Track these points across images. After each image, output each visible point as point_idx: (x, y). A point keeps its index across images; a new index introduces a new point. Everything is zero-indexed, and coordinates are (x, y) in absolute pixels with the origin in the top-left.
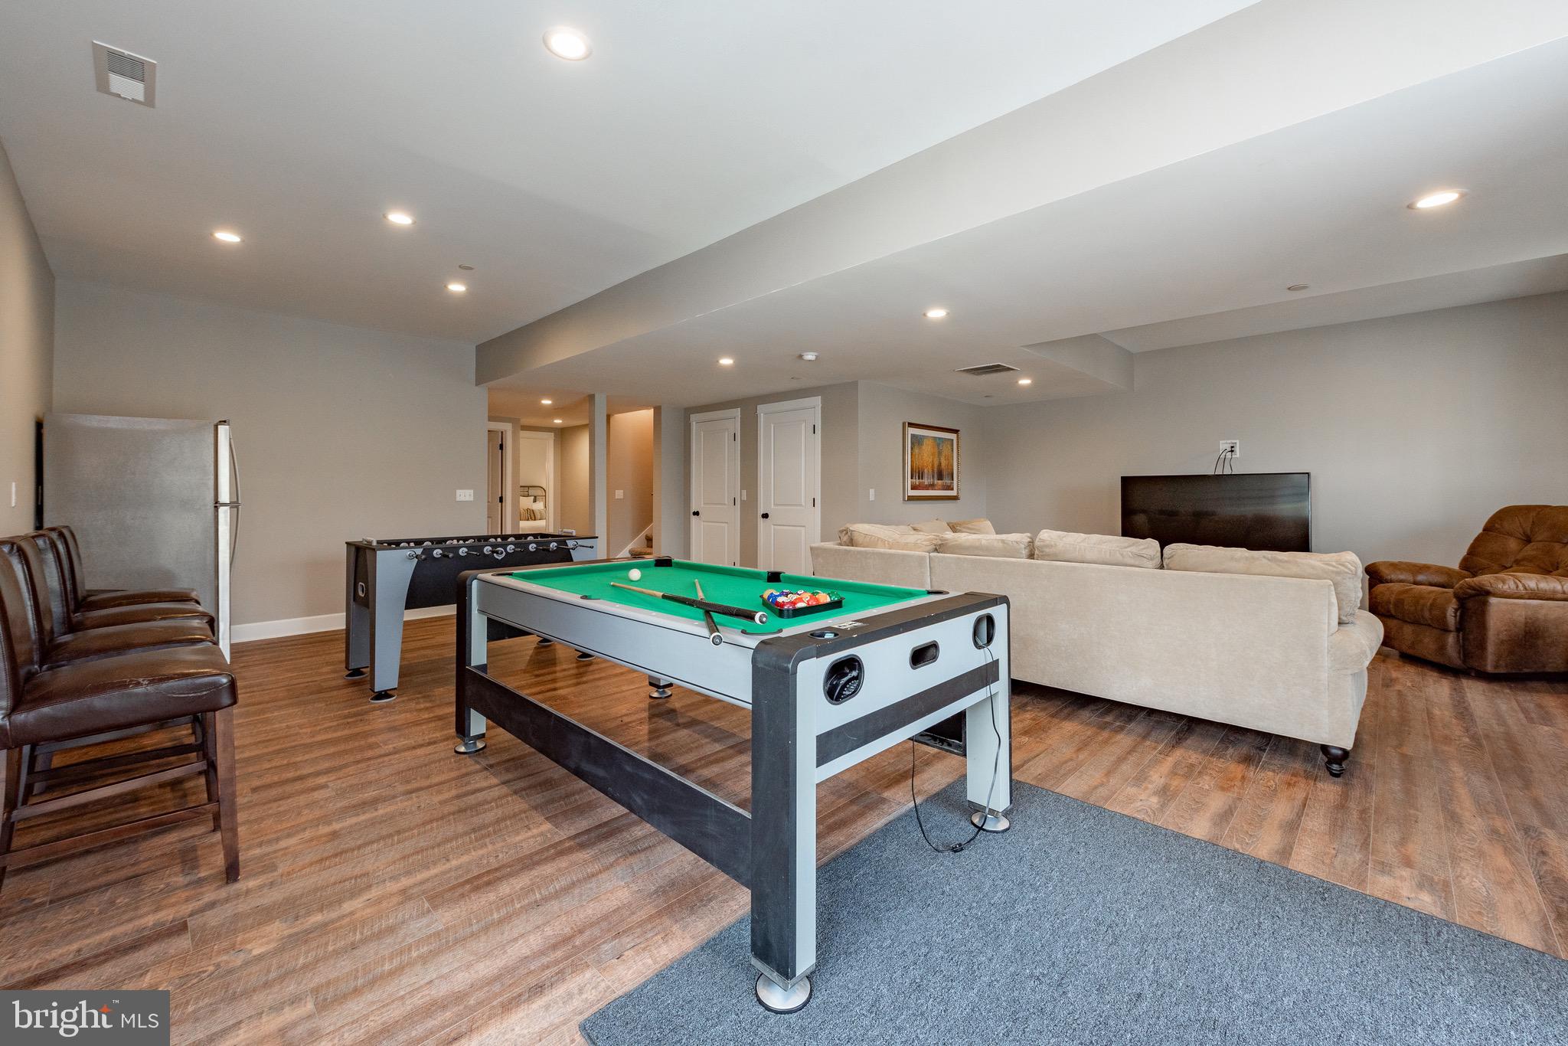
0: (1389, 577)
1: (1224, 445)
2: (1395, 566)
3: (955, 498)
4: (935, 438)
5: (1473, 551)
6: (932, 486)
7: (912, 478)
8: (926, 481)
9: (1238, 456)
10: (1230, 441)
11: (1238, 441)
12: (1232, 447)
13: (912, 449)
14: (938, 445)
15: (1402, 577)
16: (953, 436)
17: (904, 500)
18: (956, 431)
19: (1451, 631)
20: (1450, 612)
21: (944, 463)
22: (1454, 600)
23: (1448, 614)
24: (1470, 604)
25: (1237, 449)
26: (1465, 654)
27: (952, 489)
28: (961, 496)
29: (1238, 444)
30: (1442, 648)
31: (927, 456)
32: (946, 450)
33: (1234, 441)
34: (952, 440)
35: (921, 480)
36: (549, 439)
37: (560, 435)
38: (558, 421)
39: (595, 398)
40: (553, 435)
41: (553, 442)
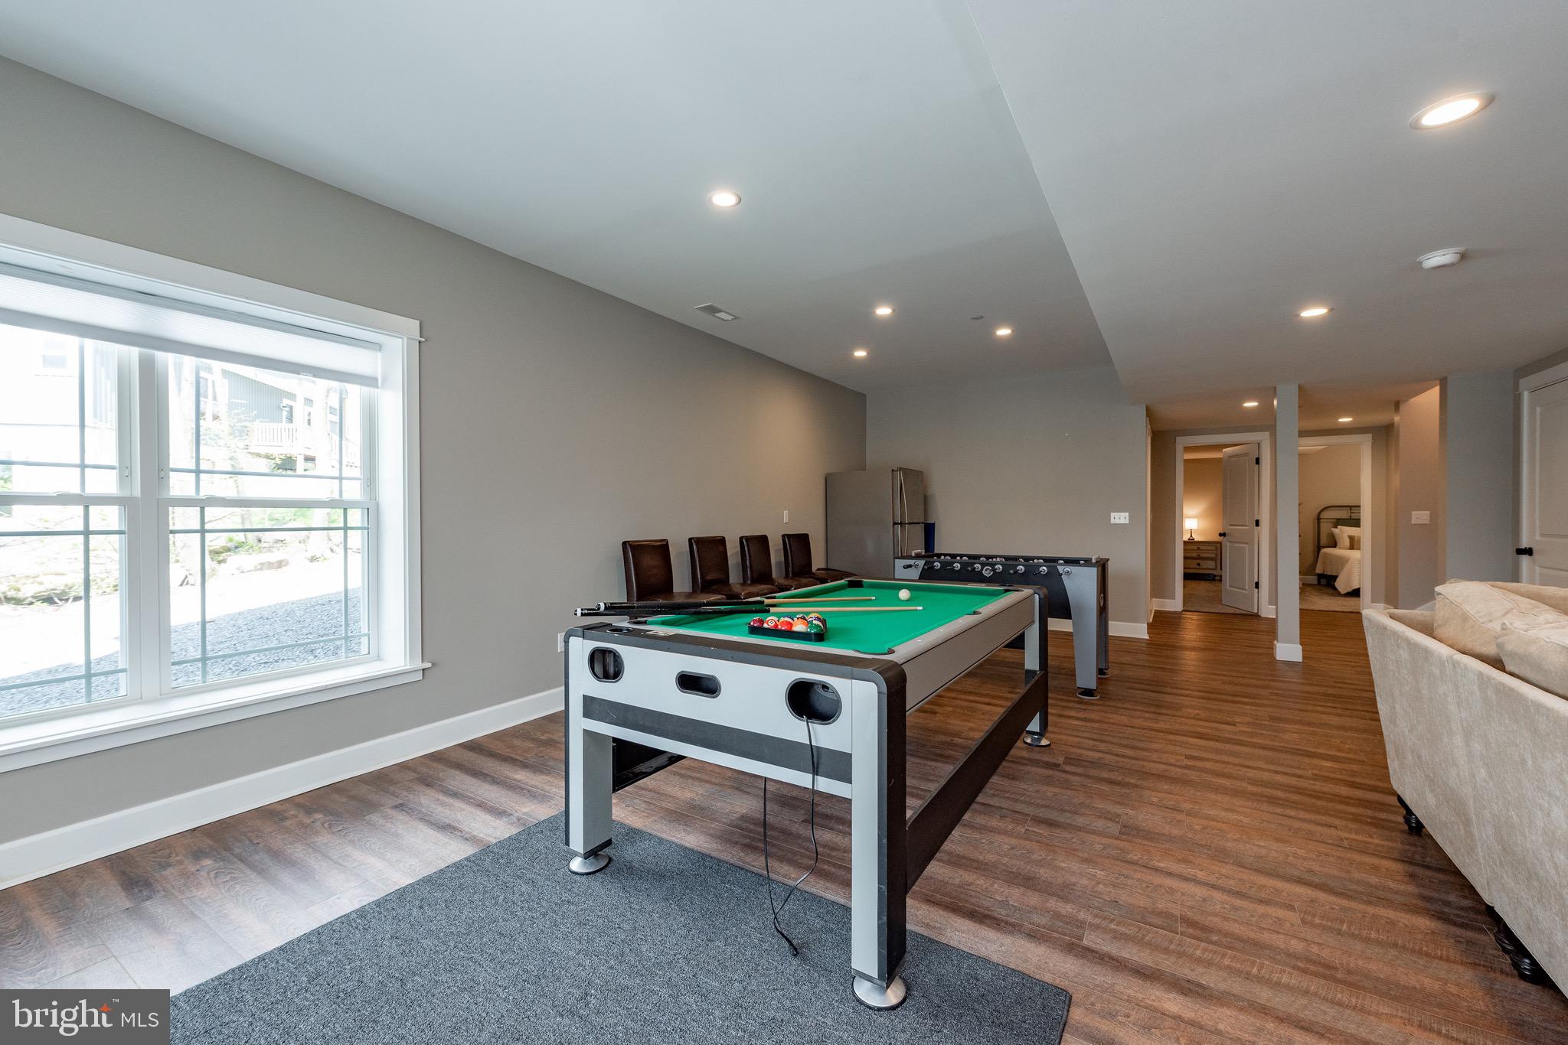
36: (1365, 443)
37: (1384, 435)
38: (1345, 420)
39: (1277, 393)
40: (1371, 438)
41: (1370, 447)
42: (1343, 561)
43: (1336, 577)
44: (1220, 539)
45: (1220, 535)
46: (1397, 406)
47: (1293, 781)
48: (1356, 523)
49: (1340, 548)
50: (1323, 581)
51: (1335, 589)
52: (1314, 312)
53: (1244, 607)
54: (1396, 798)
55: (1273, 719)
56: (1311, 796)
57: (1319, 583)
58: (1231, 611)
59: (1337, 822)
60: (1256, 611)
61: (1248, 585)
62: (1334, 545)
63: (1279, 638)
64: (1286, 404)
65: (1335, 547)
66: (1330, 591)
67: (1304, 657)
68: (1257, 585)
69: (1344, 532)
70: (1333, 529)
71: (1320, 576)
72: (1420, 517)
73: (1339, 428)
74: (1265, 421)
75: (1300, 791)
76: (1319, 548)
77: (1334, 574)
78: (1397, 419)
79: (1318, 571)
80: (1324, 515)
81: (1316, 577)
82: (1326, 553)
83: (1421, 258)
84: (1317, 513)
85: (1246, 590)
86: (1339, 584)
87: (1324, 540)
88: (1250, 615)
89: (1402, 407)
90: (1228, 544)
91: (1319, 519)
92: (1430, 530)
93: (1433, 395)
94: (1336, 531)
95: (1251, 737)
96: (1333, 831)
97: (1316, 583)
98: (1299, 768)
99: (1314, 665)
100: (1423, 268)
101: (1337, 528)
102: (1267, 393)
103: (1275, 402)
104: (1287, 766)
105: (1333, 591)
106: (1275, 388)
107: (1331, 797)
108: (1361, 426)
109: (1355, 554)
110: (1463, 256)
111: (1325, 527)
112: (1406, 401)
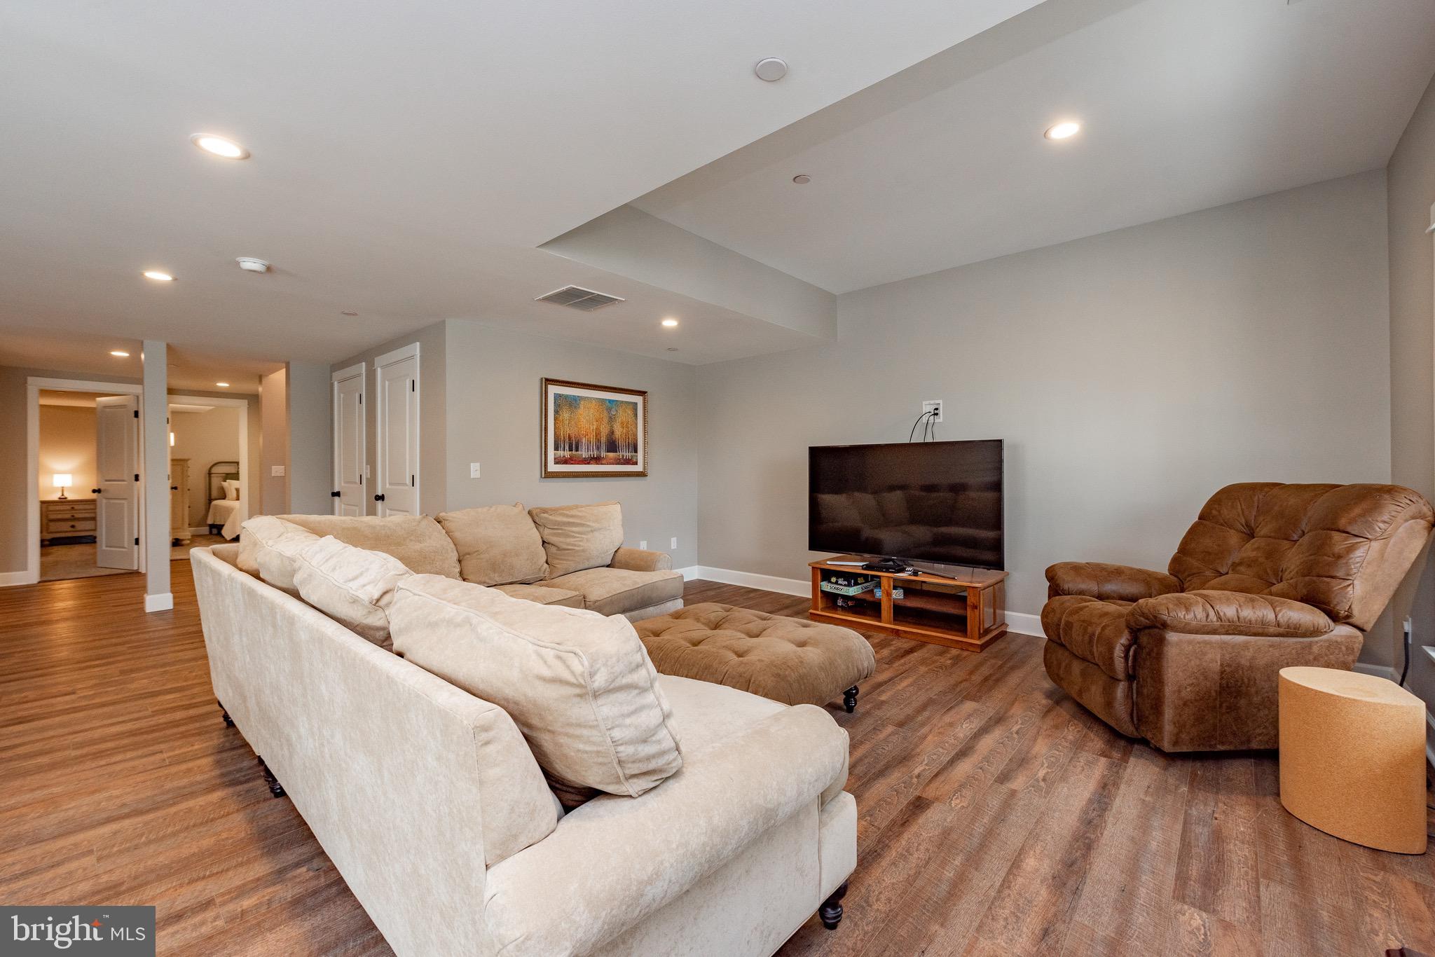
0: (1066, 587)
1: (927, 407)
2: (1076, 568)
3: (642, 474)
4: (602, 401)
5: (1184, 549)
6: (597, 460)
7: (556, 448)
8: (584, 453)
9: (941, 420)
10: (932, 402)
11: (941, 402)
12: (936, 409)
13: (556, 412)
14: (609, 410)
15: (1083, 586)
16: (638, 400)
17: (541, 477)
18: (642, 393)
19: (1120, 681)
20: (1118, 652)
21: (619, 431)
22: (1126, 632)
23: (1115, 655)
24: (1144, 639)
25: (941, 412)
26: (1138, 716)
27: (636, 463)
28: (649, 472)
29: (941, 405)
30: (1109, 704)
31: (586, 422)
32: (623, 416)
33: (937, 402)
34: (636, 404)
35: (574, 452)
36: (242, 407)
37: (254, 401)
38: (223, 385)
39: (144, 346)
40: (247, 403)
41: (246, 410)
42: (228, 511)
43: (223, 525)
44: (95, 496)
45: (94, 491)
46: (260, 378)
47: (129, 726)
48: (235, 476)
49: (229, 500)
50: (215, 531)
51: (223, 537)
52: (158, 276)
53: (123, 566)
54: (217, 705)
55: (123, 672)
56: (147, 733)
57: (211, 533)
58: (108, 572)
59: (162, 746)
60: (136, 568)
61: (127, 541)
62: (224, 497)
63: (149, 591)
64: (153, 358)
65: (224, 499)
66: (218, 538)
67: (175, 604)
68: (137, 541)
69: (231, 485)
70: (223, 483)
71: (212, 526)
72: (277, 470)
73: (218, 391)
74: (131, 374)
75: (132, 733)
76: (210, 500)
77: (222, 523)
78: (260, 389)
79: (210, 521)
80: (214, 470)
81: (208, 528)
82: (216, 505)
83: (240, 259)
84: (209, 467)
85: (125, 548)
86: (225, 532)
87: (215, 493)
88: (130, 573)
89: (264, 381)
90: (104, 501)
91: (210, 474)
92: (282, 480)
93: (279, 376)
94: (225, 484)
95: (93, 699)
96: (159, 756)
97: (208, 533)
98: (140, 711)
99: (184, 609)
100: (240, 267)
101: (225, 481)
102: (136, 345)
103: (143, 356)
104: (129, 713)
105: (222, 539)
106: (142, 342)
107: (165, 726)
108: (240, 392)
109: (236, 504)
110: (269, 269)
111: (216, 481)
112: (267, 376)
